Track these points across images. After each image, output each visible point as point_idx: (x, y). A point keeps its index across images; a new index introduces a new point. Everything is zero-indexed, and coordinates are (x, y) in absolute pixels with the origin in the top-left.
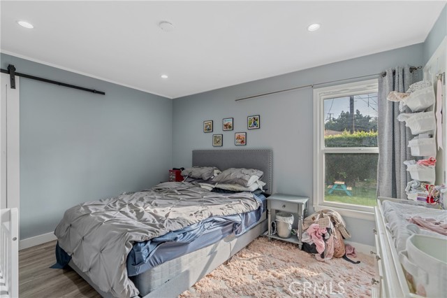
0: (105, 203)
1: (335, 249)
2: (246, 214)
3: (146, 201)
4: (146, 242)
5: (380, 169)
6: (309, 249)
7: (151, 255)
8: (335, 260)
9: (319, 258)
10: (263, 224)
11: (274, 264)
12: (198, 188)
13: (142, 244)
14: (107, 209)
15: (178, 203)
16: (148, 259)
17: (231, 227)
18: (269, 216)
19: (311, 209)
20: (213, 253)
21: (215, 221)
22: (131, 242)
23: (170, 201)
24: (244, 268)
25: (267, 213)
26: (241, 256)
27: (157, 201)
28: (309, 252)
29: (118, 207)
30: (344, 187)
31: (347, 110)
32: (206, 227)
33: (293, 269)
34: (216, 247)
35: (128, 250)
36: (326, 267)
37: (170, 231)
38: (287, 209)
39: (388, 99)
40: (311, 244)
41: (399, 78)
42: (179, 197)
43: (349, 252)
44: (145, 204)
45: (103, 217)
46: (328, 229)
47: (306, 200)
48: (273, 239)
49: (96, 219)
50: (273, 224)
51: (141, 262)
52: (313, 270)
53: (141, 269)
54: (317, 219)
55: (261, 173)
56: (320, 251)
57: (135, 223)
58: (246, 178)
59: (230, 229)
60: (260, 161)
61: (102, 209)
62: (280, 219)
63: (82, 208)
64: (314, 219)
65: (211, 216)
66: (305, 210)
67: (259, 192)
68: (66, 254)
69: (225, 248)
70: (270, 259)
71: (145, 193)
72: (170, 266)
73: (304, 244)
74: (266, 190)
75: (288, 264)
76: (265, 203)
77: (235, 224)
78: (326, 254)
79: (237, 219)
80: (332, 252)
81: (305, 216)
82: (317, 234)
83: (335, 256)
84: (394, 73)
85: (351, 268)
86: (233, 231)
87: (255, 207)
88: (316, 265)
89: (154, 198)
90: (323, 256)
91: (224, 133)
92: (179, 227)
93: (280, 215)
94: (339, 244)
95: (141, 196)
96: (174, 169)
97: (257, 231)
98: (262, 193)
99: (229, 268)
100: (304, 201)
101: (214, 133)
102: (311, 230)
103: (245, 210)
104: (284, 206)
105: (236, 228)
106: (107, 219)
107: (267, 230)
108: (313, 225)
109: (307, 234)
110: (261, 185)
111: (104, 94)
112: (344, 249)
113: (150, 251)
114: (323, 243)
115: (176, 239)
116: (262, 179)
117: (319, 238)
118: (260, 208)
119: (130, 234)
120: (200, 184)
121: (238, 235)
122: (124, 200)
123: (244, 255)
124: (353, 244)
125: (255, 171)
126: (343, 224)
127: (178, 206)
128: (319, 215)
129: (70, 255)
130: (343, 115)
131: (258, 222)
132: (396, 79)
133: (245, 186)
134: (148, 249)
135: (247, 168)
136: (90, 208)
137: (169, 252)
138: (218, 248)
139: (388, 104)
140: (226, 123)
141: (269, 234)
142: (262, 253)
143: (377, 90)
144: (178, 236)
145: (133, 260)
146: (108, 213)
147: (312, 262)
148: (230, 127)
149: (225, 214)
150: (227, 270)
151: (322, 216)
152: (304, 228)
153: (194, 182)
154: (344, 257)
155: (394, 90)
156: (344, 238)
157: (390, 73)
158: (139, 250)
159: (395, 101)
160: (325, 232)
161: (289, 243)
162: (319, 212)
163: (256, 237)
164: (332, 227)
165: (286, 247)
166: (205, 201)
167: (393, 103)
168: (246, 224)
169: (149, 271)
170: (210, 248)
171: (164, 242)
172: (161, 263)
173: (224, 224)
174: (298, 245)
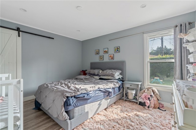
0: (55, 83)
1: (154, 104)
2: (114, 88)
3: (71, 83)
4: (72, 97)
5: (175, 69)
6: (142, 104)
7: (74, 102)
8: (154, 109)
9: (147, 108)
10: (122, 94)
11: (127, 110)
12: (93, 78)
13: (70, 98)
14: (55, 85)
15: (85, 83)
16: (73, 104)
17: (107, 94)
18: (124, 90)
19: (143, 87)
20: (100, 105)
21: (101, 90)
22: (66, 96)
23: (82, 83)
24: (113, 111)
25: (123, 89)
26: (112, 107)
27: (76, 83)
28: (142, 106)
29: (60, 84)
30: (159, 80)
31: (160, 46)
32: (97, 93)
33: (135, 113)
34: (101, 102)
35: (65, 100)
36: (150, 112)
37: (82, 93)
38: (132, 87)
39: (178, 37)
40: (143, 102)
41: (183, 27)
42: (85, 81)
43: (161, 106)
44: (71, 84)
45: (54, 88)
46: (151, 96)
47: (141, 83)
48: (126, 100)
49: (51, 88)
50: (126, 94)
51: (70, 105)
52: (144, 113)
53: (70, 108)
54: (146, 91)
55: (120, 72)
56: (147, 105)
57: (67, 90)
58: (114, 73)
59: (107, 95)
60: (120, 66)
61: (53, 85)
62: (129, 91)
63: (45, 85)
64: (144, 91)
65: (99, 88)
66: (140, 88)
67: (120, 80)
68: (39, 103)
69: (105, 103)
70: (125, 108)
71: (71, 80)
72: (82, 108)
73: (140, 102)
74: (123, 79)
75: (133, 110)
76: (123, 84)
77: (109, 92)
78: (150, 106)
79: (110, 90)
80: (153, 106)
81: (140, 90)
82: (146, 98)
83: (154, 108)
84: (181, 25)
85: (162, 113)
86: (108, 95)
87: (118, 86)
88: (145, 111)
89: (75, 82)
90: (148, 107)
91: (104, 55)
92: (85, 92)
93: (129, 90)
94: (156, 102)
95: (69, 81)
96: (83, 71)
97: (119, 97)
98: (121, 80)
99: (107, 111)
100: (140, 83)
101: (100, 55)
102: (143, 96)
103: (113, 87)
104: (131, 85)
105: (109, 94)
106: (55, 89)
107: (123, 96)
108: (144, 94)
109: (141, 98)
110: (121, 77)
111: (53, 39)
112: (158, 104)
113: (74, 101)
114: (149, 102)
115: (84, 96)
116: (121, 74)
117: (147, 99)
118: (120, 86)
119: (65, 94)
120: (94, 76)
121: (110, 97)
122: (62, 82)
123: (113, 106)
124: (162, 103)
125: (118, 71)
126: (158, 93)
127: (85, 84)
128: (147, 90)
129: (40, 103)
130: (158, 48)
131: (119, 93)
132: (182, 28)
133: (113, 77)
134: (73, 100)
135: (114, 69)
136: (49, 85)
137: (81, 102)
138: (102, 103)
139: (178, 40)
140: (105, 50)
141: (124, 98)
142: (121, 106)
143: (173, 33)
144: (85, 95)
145: (66, 104)
146: (56, 86)
147: (144, 110)
148: (107, 52)
149: (105, 88)
150: (106, 112)
151: (148, 90)
152: (140, 95)
153: (91, 76)
154: (159, 108)
155: (181, 32)
156: (158, 100)
157: (179, 26)
158: (69, 100)
159: (182, 38)
160: (150, 97)
161: (133, 102)
162: (147, 88)
163: (118, 99)
164: (153, 94)
165: (132, 104)
166: (96, 83)
167: (181, 38)
168: (114, 93)
169: (73, 109)
170: (98, 102)
171: (79, 98)
172: (78, 106)
173: (104, 92)
174: (137, 103)
